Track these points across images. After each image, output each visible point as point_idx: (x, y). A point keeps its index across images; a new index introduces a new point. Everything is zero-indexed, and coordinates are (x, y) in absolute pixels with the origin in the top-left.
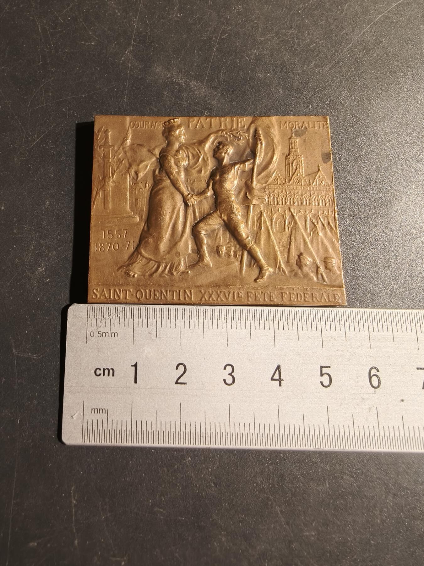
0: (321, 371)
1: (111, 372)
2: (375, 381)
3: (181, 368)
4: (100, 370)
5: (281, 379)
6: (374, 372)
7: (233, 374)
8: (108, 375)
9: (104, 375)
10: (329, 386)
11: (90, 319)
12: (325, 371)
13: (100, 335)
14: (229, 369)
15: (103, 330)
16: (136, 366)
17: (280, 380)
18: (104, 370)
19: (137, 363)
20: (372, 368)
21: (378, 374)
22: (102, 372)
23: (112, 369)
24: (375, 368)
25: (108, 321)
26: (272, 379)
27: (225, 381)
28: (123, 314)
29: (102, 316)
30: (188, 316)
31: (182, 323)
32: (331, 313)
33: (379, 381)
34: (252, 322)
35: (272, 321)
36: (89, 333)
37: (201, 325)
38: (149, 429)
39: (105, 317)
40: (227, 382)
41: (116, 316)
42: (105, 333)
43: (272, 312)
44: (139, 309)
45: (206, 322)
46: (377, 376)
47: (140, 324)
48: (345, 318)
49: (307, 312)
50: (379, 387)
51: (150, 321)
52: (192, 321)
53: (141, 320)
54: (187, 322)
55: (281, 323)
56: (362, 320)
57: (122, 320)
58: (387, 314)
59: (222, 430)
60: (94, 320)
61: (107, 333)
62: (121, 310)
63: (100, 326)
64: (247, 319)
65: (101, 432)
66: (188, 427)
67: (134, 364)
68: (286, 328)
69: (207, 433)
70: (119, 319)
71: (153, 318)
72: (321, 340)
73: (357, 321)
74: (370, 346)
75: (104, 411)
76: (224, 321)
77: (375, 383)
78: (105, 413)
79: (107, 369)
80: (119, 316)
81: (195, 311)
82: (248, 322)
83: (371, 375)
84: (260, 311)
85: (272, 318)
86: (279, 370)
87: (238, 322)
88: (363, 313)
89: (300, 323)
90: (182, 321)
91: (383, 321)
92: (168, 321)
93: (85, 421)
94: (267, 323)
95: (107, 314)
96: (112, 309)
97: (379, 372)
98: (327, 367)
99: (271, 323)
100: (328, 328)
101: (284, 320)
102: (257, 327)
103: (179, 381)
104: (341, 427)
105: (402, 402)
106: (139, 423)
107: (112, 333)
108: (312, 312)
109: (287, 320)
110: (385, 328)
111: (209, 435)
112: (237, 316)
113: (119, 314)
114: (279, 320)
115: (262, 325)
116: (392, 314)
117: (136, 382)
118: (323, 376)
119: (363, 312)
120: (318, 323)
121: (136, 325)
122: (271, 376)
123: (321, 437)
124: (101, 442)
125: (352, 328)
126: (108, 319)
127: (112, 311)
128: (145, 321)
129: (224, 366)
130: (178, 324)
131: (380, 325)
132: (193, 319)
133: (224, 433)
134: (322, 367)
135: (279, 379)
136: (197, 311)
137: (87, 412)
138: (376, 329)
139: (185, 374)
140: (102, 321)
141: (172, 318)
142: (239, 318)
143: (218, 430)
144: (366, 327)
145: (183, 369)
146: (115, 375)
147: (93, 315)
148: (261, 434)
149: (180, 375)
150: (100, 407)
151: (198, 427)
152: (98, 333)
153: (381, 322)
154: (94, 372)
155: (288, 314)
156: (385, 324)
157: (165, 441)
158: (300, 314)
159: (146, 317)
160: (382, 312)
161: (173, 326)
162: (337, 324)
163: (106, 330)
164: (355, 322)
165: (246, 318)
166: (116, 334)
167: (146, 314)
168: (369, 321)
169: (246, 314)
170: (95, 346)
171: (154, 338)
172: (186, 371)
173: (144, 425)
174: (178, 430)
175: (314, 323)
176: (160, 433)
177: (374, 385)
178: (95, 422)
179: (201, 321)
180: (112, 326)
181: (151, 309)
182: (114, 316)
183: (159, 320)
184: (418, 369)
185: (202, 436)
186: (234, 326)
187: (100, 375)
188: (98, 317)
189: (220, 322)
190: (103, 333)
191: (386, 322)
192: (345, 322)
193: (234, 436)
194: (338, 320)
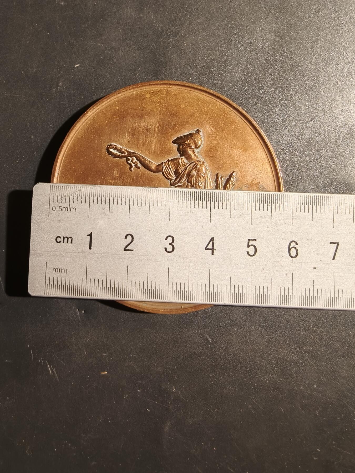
0: (248, 243)
1: (70, 239)
2: (293, 252)
3: (129, 238)
4: (60, 238)
5: (213, 248)
6: (293, 245)
7: (173, 244)
8: (67, 243)
9: (63, 242)
10: (253, 255)
11: (52, 197)
12: (251, 243)
13: (60, 209)
14: (170, 240)
15: (63, 205)
16: (91, 235)
17: (213, 250)
18: (64, 238)
19: (91, 233)
20: (292, 242)
21: (296, 246)
22: (62, 239)
23: (71, 237)
24: (295, 242)
25: (68, 198)
26: (206, 249)
27: (166, 249)
28: (81, 193)
29: (63, 194)
30: (137, 195)
31: (132, 201)
32: (260, 196)
33: (296, 252)
34: (192, 202)
35: (210, 201)
36: (51, 208)
37: (148, 203)
38: (100, 285)
39: (65, 195)
40: (168, 250)
41: (75, 194)
42: (65, 208)
43: (210, 194)
44: (95, 189)
45: (152, 200)
46: (295, 248)
47: (95, 201)
48: (273, 200)
49: (240, 195)
50: (296, 257)
51: (103, 199)
52: (140, 200)
53: (96, 198)
54: (136, 200)
55: (217, 203)
56: (287, 202)
57: (80, 198)
58: (309, 197)
59: (162, 288)
60: (56, 197)
61: (67, 208)
62: (79, 189)
63: (60, 202)
64: (187, 200)
65: (60, 287)
66: (133, 285)
67: (89, 234)
68: (221, 207)
69: (148, 290)
70: (77, 197)
71: (107, 196)
72: (250, 218)
73: (283, 203)
74: (292, 224)
75: (63, 270)
76: (168, 200)
77: (293, 253)
78: (64, 272)
79: (67, 237)
80: (77, 194)
81: (143, 191)
82: (188, 202)
83: (291, 247)
84: (199, 193)
85: (210, 199)
86: (212, 242)
87: (180, 201)
88: (289, 197)
89: (233, 204)
90: (132, 200)
91: (305, 203)
92: (120, 199)
93: (48, 278)
94: (204, 203)
95: (67, 192)
96: (71, 188)
97: (297, 245)
98: (253, 240)
99: (209, 203)
100: (257, 208)
101: (220, 201)
102: (196, 206)
103: (127, 249)
104: (262, 288)
105: (315, 270)
106: (92, 281)
107: (71, 208)
108: (244, 195)
109: (222, 201)
110: (306, 209)
111: (151, 292)
112: (179, 197)
113: (77, 193)
114: (216, 201)
115: (200, 205)
116: (313, 198)
117: (90, 248)
118: (250, 247)
119: (289, 195)
120: (249, 204)
121: (91, 202)
122: (205, 247)
123: (244, 295)
124: (60, 294)
125: (278, 209)
126: (68, 196)
127: (71, 190)
128: (100, 198)
129: (166, 237)
130: (128, 202)
131: (302, 206)
132: (141, 198)
133: (163, 290)
134: (249, 240)
135: (212, 248)
136: (145, 191)
137: (49, 270)
138: (298, 209)
139: (132, 243)
140: (62, 198)
141: (123, 197)
142: (181, 198)
143: (158, 288)
144: (290, 208)
145: (131, 239)
146: (73, 242)
147: (55, 192)
148: (194, 292)
149: (128, 243)
150: (60, 267)
151: (141, 285)
152: (59, 208)
153: (303, 204)
154: (55, 239)
155: (224, 196)
156: (306, 206)
157: (113, 295)
158: (234, 196)
159: (101, 195)
160: (305, 196)
161: (124, 203)
162: (265, 205)
163: (66, 205)
164: (281, 203)
165: (187, 198)
166: (74, 209)
167: (101, 192)
168: (293, 204)
169: (187, 195)
170: (57, 218)
171: (107, 213)
172: (133, 240)
173: (96, 282)
174: (125, 286)
175: (245, 204)
176: (109, 289)
177: (292, 256)
178: (56, 278)
179: (148, 200)
180: (71, 202)
181: (105, 189)
182: (73, 194)
183: (112, 198)
184: (331, 243)
185: (144, 292)
186: (176, 204)
187: (60, 242)
188: (59, 194)
189: (164, 201)
190: (63, 208)
191: (307, 204)
192: (273, 203)
193: (171, 293)
194: (266, 201)
